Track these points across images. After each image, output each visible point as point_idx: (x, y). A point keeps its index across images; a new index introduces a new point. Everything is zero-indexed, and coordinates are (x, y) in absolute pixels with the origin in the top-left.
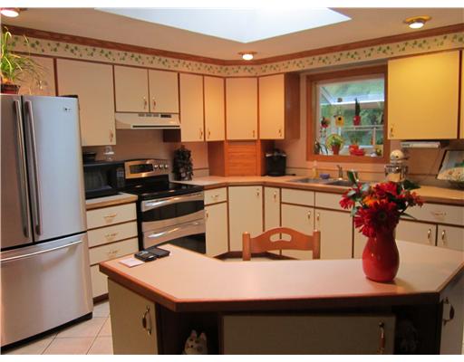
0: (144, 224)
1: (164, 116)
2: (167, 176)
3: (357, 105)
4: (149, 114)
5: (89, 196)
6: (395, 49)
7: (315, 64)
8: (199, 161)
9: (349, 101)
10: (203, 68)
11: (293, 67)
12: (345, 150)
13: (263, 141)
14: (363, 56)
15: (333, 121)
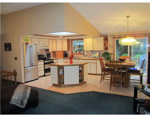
0: (45, 65)
1: (46, 47)
2: (46, 58)
3: (80, 45)
4: (44, 46)
5: (39, 60)
6: (84, 37)
7: (72, 38)
8: (52, 55)
9: (78, 44)
10: (53, 38)
11: (68, 38)
12: (78, 52)
13: (63, 51)
14: (80, 37)
15: (76, 47)
